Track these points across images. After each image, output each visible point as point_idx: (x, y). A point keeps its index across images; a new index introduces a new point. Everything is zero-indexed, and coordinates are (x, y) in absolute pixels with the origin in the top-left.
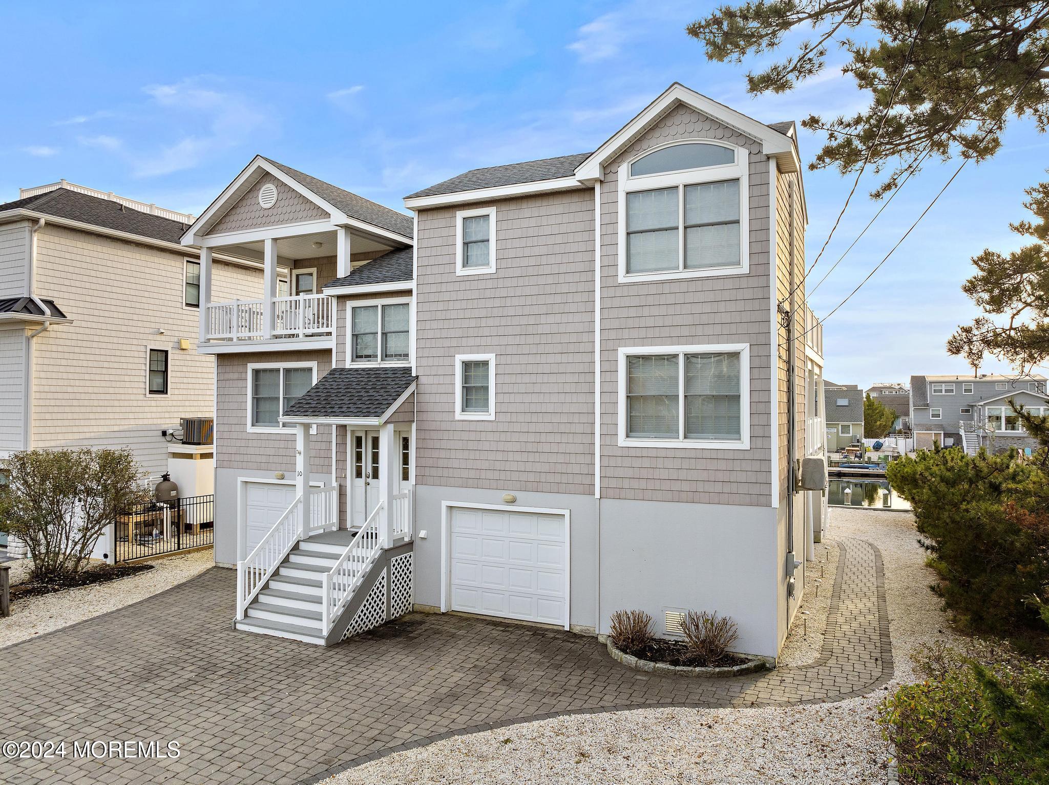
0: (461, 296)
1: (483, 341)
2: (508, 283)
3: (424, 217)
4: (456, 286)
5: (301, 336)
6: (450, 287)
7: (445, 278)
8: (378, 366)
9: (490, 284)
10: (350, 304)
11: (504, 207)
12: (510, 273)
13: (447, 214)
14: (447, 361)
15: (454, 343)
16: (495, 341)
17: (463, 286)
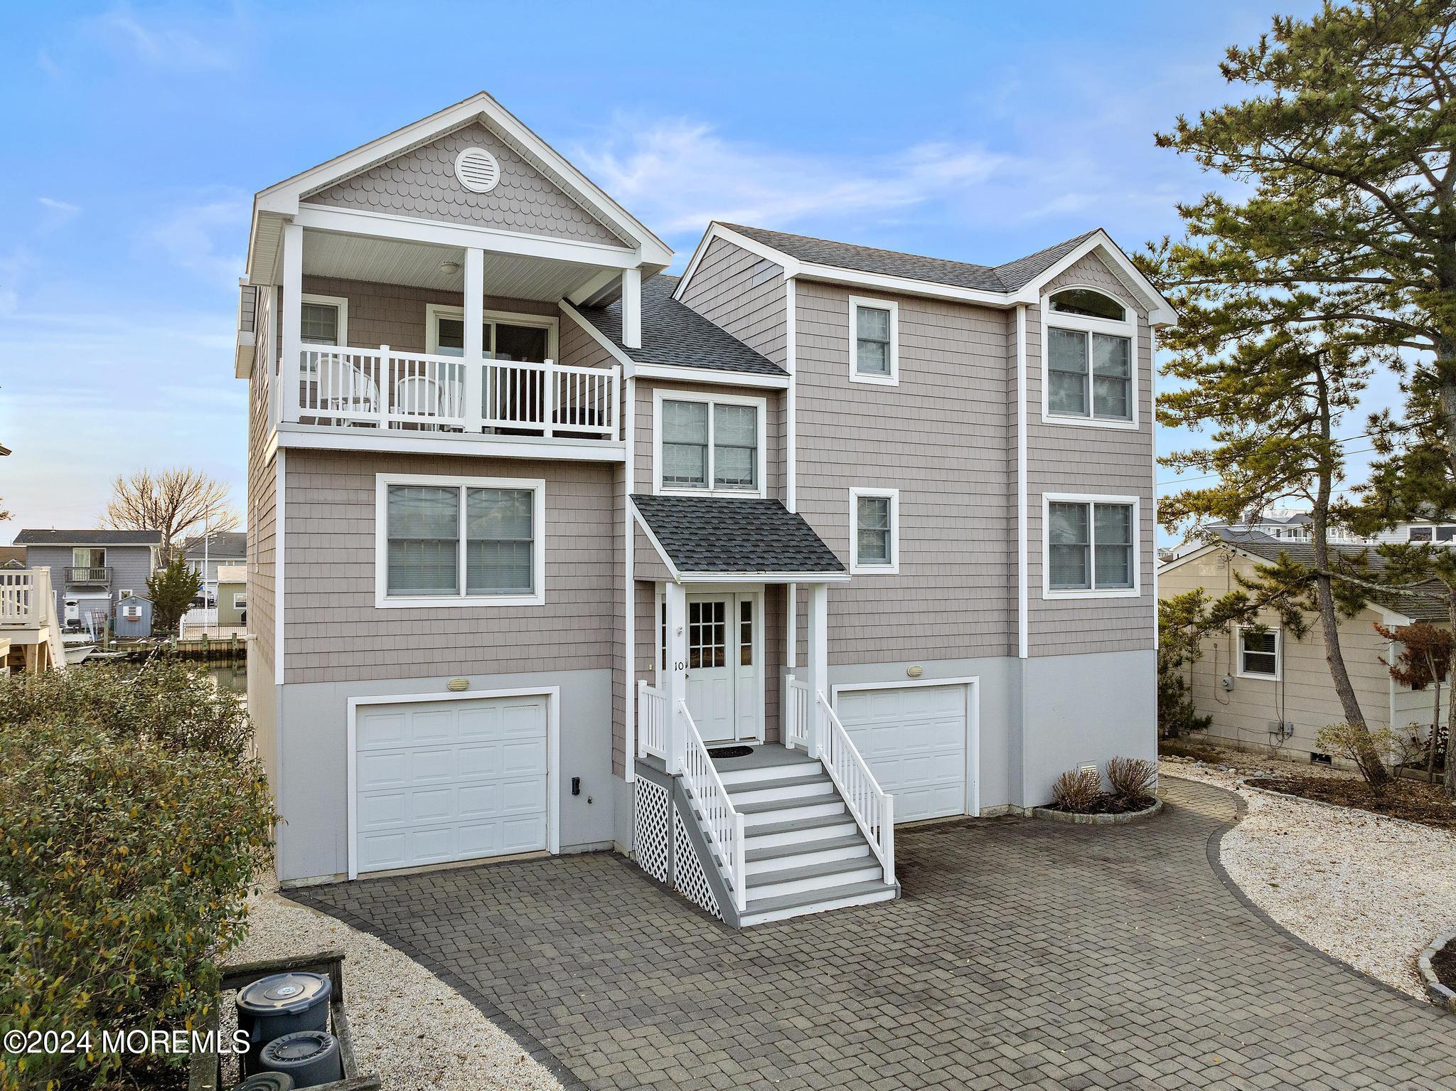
0: (854, 408)
1: (885, 472)
2: (911, 401)
3: (804, 291)
4: (848, 395)
5: (548, 434)
6: (841, 395)
7: (834, 382)
8: (709, 495)
9: (891, 399)
10: (659, 394)
11: (908, 306)
12: (914, 389)
13: (837, 296)
14: (837, 494)
15: (847, 471)
16: (898, 473)
17: (858, 396)
